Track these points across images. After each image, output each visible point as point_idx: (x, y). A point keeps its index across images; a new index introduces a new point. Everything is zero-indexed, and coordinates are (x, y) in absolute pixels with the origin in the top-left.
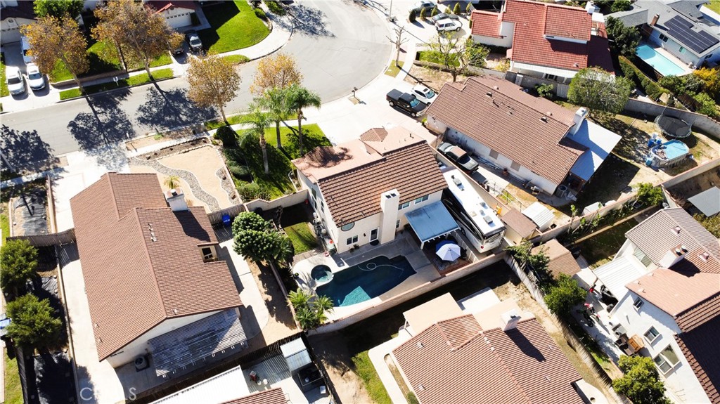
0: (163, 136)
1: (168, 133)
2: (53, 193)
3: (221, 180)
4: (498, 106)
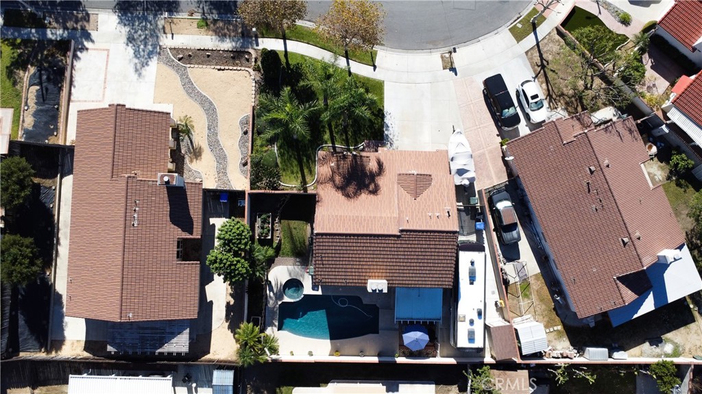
0: (207, 25)
1: (215, 21)
2: (73, 71)
3: (240, 133)
4: (589, 191)
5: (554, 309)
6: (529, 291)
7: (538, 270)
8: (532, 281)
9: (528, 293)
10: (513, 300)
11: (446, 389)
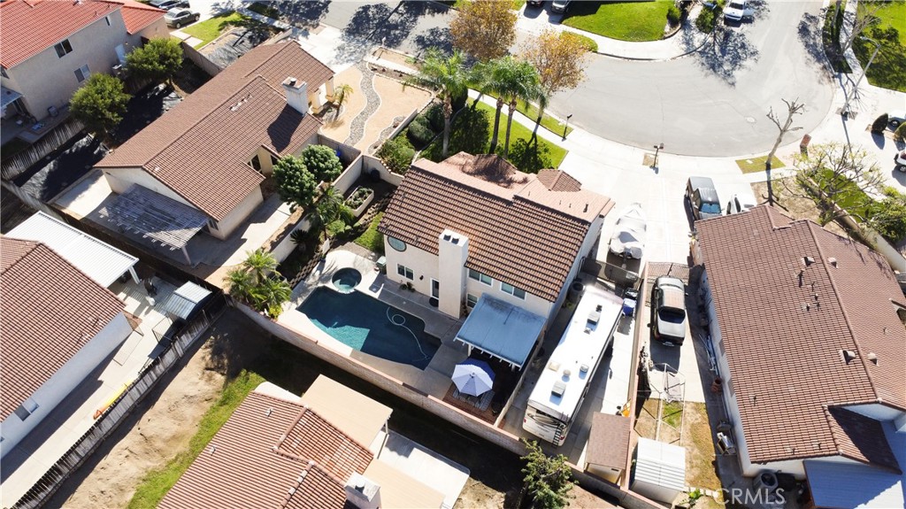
0: (415, 62)
3: (391, 125)
4: (800, 284)
5: (714, 463)
6: (678, 419)
7: (701, 398)
8: (688, 409)
9: (675, 421)
10: (648, 420)
11: (485, 492)
